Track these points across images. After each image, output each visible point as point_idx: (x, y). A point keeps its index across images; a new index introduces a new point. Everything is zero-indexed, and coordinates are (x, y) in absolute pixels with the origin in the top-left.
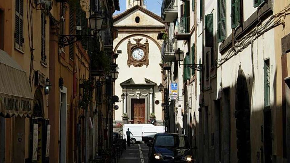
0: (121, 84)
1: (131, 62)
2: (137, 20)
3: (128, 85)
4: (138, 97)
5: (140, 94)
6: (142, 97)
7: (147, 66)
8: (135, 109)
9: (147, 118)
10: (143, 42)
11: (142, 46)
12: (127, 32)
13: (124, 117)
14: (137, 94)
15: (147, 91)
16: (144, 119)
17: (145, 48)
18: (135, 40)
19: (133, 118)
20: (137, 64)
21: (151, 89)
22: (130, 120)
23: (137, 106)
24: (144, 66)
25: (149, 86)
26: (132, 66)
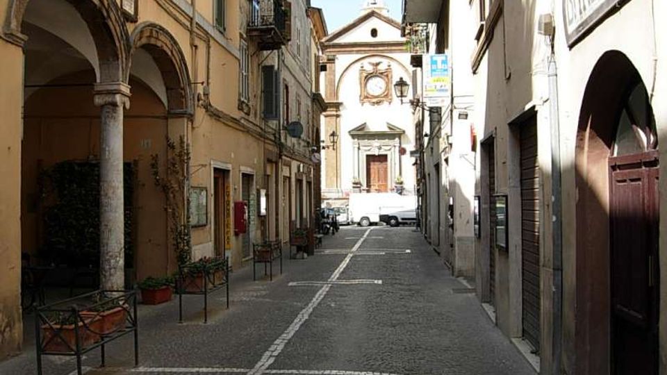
0: (349, 132)
1: (365, 98)
2: (374, 33)
3: (360, 133)
4: (376, 152)
5: (380, 148)
6: (382, 152)
7: (390, 103)
8: (372, 171)
9: (391, 184)
10: (382, 68)
11: (382, 73)
12: (358, 52)
13: (354, 183)
14: (375, 147)
15: (391, 142)
16: (386, 186)
17: (387, 76)
18: (370, 63)
19: (369, 185)
20: (375, 100)
21: (397, 139)
22: (365, 187)
23: (375, 166)
24: (386, 104)
25: (394, 134)
26: (367, 105)
